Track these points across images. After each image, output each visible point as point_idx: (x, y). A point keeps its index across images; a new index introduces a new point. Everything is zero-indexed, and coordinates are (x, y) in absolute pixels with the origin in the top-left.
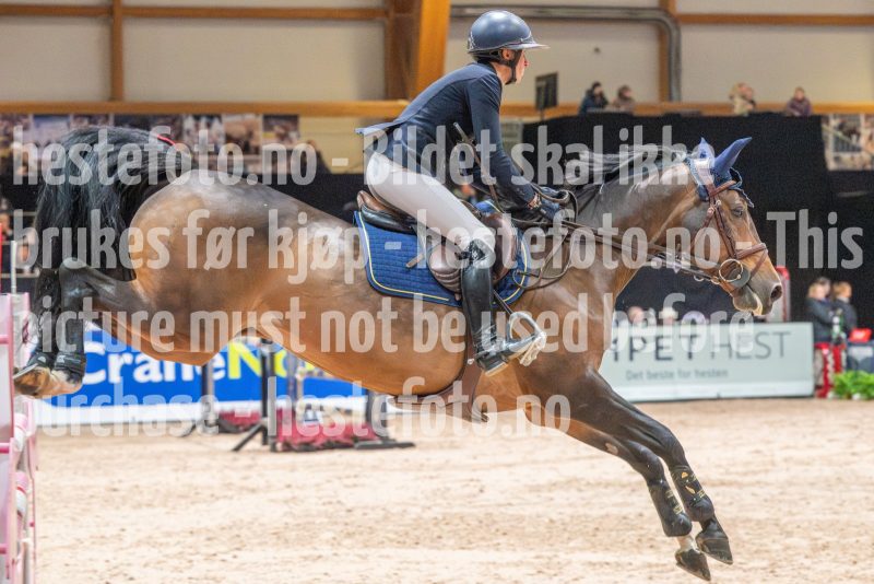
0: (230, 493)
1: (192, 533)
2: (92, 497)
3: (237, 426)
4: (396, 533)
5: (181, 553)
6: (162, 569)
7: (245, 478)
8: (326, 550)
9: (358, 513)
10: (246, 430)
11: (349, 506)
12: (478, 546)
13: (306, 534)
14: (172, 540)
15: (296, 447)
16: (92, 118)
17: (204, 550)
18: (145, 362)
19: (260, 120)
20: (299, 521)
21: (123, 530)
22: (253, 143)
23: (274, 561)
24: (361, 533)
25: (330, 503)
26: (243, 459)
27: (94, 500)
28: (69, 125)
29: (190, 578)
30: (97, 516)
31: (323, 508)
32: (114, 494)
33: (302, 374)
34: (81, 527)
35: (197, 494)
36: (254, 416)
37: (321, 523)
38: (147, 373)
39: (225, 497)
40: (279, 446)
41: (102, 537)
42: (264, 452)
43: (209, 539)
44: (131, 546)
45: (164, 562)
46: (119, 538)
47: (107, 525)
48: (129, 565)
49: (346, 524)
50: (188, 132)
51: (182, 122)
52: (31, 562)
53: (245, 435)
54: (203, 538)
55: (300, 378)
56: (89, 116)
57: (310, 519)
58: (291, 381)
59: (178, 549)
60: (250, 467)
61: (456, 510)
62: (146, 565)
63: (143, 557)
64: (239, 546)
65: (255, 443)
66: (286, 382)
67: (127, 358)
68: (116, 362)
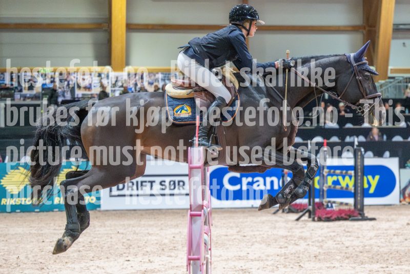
1: (278, 255)
2: (235, 239)
3: (298, 210)
4: (368, 257)
5: (273, 265)
6: (265, 271)
7: (302, 232)
8: (337, 264)
9: (351, 249)
10: (301, 211)
11: (347, 245)
12: (405, 264)
13: (328, 257)
14: (270, 258)
15: (323, 219)
17: (283, 263)
18: (258, 181)
20: (324, 251)
21: (248, 253)
23: (314, 269)
24: (353, 257)
25: (339, 244)
26: (300, 223)
30: (237, 248)
31: (336, 246)
32: (244, 238)
33: (326, 187)
34: (230, 252)
36: (305, 205)
37: (335, 252)
38: (258, 186)
40: (316, 218)
41: (240, 256)
42: (309, 221)
43: (285, 258)
45: (265, 268)
46: (247, 257)
47: (241, 251)
48: (251, 269)
49: (346, 253)
52: (209, 266)
53: (301, 214)
54: (283, 258)
55: (325, 189)
57: (331, 251)
58: (321, 190)
59: (272, 262)
60: (303, 228)
61: (394, 248)
62: (258, 269)
63: (257, 266)
64: (298, 261)
65: (306, 217)
66: (319, 190)
67: (250, 179)
68: (245, 181)
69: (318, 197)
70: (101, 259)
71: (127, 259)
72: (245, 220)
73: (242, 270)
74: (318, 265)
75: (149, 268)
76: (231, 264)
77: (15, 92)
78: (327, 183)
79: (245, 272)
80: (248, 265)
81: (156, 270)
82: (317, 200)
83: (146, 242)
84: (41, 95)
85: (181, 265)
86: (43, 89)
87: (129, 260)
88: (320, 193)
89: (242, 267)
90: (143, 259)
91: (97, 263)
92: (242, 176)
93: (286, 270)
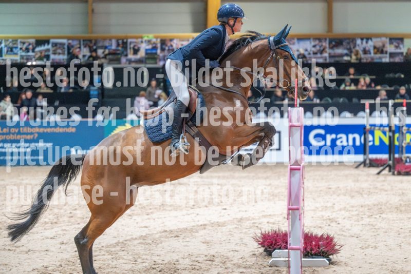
0: (377, 191)
1: (362, 206)
2: (321, 191)
3: (378, 164)
5: (358, 214)
6: (351, 220)
7: (383, 185)
10: (382, 166)
13: (409, 208)
14: (354, 209)
15: (403, 174)
16: (320, 40)
17: (368, 213)
18: (341, 138)
19: (388, 40)
20: (407, 203)
21: (334, 204)
22: (385, 49)
23: (396, 219)
26: (381, 178)
27: (322, 192)
28: (311, 43)
29: (362, 224)
30: (324, 199)
32: (330, 190)
33: (405, 144)
34: (317, 202)
35: (363, 191)
36: (386, 160)
38: (342, 142)
39: (374, 193)
40: (396, 173)
41: (326, 207)
42: (390, 175)
43: (369, 209)
44: (338, 211)
45: (351, 217)
46: (333, 208)
47: (328, 202)
48: (337, 218)
50: (358, 45)
51: (356, 41)
53: (382, 168)
54: (366, 209)
55: (404, 145)
56: (319, 39)
58: (401, 146)
59: (357, 213)
60: (384, 181)
62: (344, 219)
63: (343, 215)
64: (381, 212)
65: (386, 171)
66: (398, 147)
67: (334, 136)
68: (329, 138)
69: (398, 153)
70: (200, 208)
71: (224, 208)
72: (330, 173)
73: (330, 219)
74: (401, 216)
75: (244, 217)
76: (319, 214)
77: (121, 56)
78: (406, 140)
79: (332, 222)
80: (334, 215)
81: (251, 218)
82: (397, 156)
83: (240, 193)
84: (144, 60)
85: (272, 213)
86: (147, 54)
87: (225, 209)
88: (400, 149)
89: (329, 216)
90: (238, 208)
91: (197, 210)
92: (326, 133)
93: (371, 220)
